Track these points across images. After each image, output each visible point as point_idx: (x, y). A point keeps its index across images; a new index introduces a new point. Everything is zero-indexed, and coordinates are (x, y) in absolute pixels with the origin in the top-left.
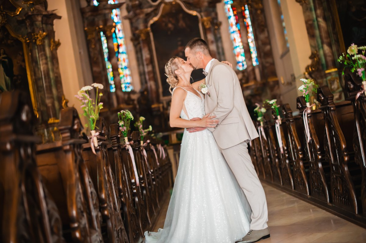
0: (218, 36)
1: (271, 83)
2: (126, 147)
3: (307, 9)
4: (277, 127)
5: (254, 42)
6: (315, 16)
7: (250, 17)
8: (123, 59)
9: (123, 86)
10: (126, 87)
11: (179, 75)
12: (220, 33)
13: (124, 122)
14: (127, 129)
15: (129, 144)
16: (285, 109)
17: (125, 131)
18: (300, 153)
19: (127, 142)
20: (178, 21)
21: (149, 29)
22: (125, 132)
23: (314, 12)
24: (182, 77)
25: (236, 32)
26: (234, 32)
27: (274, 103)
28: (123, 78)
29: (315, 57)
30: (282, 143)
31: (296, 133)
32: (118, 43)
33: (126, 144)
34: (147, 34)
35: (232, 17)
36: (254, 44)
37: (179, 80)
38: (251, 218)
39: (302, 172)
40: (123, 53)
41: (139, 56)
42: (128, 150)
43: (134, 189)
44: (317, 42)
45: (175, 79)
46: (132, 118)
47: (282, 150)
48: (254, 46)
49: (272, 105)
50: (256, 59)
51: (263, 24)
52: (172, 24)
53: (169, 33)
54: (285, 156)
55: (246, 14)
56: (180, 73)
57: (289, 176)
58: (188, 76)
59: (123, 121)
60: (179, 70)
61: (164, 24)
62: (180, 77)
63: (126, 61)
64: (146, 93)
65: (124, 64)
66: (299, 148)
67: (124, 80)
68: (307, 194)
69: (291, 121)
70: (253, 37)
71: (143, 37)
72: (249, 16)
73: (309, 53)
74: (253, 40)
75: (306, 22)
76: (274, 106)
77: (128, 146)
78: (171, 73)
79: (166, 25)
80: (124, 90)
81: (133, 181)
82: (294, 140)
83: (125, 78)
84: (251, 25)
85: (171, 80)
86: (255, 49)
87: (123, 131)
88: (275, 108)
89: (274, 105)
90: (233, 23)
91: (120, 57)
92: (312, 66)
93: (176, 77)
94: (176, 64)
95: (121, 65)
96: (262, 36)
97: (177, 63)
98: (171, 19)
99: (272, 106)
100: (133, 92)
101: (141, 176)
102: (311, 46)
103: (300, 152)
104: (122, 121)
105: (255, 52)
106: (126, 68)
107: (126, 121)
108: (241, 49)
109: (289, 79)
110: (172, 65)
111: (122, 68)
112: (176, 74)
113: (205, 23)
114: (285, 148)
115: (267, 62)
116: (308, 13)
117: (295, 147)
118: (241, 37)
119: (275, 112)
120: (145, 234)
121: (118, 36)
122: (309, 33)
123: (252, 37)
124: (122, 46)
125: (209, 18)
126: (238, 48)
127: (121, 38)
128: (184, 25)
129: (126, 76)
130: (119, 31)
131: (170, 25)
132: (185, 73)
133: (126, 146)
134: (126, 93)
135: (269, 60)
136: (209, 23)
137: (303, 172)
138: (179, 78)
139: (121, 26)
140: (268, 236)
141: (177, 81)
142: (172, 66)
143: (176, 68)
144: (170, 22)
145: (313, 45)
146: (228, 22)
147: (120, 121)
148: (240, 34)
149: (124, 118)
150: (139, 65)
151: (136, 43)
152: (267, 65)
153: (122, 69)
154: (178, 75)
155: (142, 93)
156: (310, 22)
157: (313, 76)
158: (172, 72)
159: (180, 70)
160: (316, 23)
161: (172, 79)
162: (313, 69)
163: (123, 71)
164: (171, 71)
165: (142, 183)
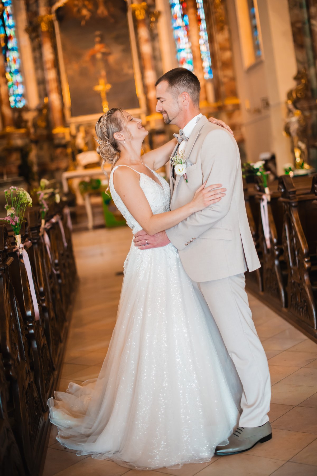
0: (155, 32)
1: (230, 108)
2: (18, 253)
3: (295, 5)
4: (264, 206)
5: (208, 45)
6: (306, 16)
7: (204, 8)
8: (12, 58)
9: (12, 99)
10: (16, 101)
11: (121, 142)
12: (156, 28)
13: (16, 208)
14: (21, 220)
15: (22, 248)
16: (285, 183)
17: (16, 224)
18: (306, 260)
19: (19, 244)
20: (96, 6)
21: (53, 16)
22: (16, 227)
23: (305, 10)
24: (126, 145)
25: (182, 28)
26: (178, 27)
27: (260, 167)
28: (13, 87)
29: (302, 78)
30: (270, 233)
31: (301, 226)
32: (7, 33)
33: (18, 246)
34: (51, 24)
35: (176, 6)
36: (207, 48)
37: (119, 151)
38: (242, 406)
39: (307, 290)
40: (13, 49)
41: (37, 54)
42: (21, 256)
43: (31, 327)
44: (307, 55)
45: (112, 149)
46: (29, 202)
47: (268, 243)
48: (207, 51)
49: (257, 170)
50: (209, 69)
51: (223, 19)
52: (89, 10)
53: (83, 23)
54: (274, 253)
55: (198, 3)
56: (122, 138)
57: (277, 284)
58: (137, 146)
59: (14, 207)
60: (121, 133)
61: (75, 9)
62: (122, 145)
63: (17, 61)
64: (45, 111)
65: (14, 67)
66: (304, 251)
67: (14, 91)
68: (314, 327)
69: (293, 204)
70: (207, 38)
71: (44, 27)
72: (202, 5)
73: (294, 71)
74: (206, 41)
75: (293, 25)
76: (261, 173)
77: (20, 250)
78: (106, 138)
79: (79, 11)
80: (12, 104)
81: (29, 313)
82: (296, 236)
83: (15, 87)
84: (205, 19)
85: (105, 150)
86: (209, 54)
87: (14, 223)
88: (261, 176)
89: (260, 170)
90: (177, 15)
91: (9, 56)
92: (297, 90)
93: (115, 145)
94: (117, 120)
95: (10, 67)
96: (220, 38)
97: (119, 120)
98: (86, 3)
99: (256, 172)
100: (26, 109)
101: (42, 289)
102: (298, 61)
103: (307, 258)
104: (11, 207)
105: (209, 59)
106: (17, 71)
107: (18, 206)
108: (187, 53)
109: (259, 104)
110: (109, 122)
111: (10, 72)
112: (115, 139)
113: (137, 13)
114: (275, 240)
115: (225, 76)
116: (296, 11)
117: (296, 248)
118: (189, 36)
119: (262, 182)
120: (49, 402)
121: (7, 23)
122: (295, 41)
123: (204, 38)
124: (12, 39)
125: (144, 4)
126: (182, 51)
127: (10, 27)
128: (106, 13)
129: (17, 83)
130: (8, 16)
131: (85, 12)
132: (133, 138)
133: (17, 251)
134: (15, 110)
135: (229, 73)
136: (143, 12)
137: (309, 291)
138: (121, 148)
139: (11, 8)
140: (269, 438)
141: (115, 152)
142: (109, 124)
143: (116, 129)
144: (85, 6)
145: (300, 58)
146: (171, 12)
147: (7, 205)
148: (188, 31)
149: (16, 201)
150: (36, 69)
151: (34, 35)
152: (225, 80)
153: (12, 74)
154: (119, 142)
155: (39, 110)
156: (299, 25)
157: (298, 106)
158: (108, 135)
159: (124, 132)
160: (307, 27)
161: (107, 148)
162: (299, 95)
163: (12, 76)
164: (106, 134)
165: (43, 301)
